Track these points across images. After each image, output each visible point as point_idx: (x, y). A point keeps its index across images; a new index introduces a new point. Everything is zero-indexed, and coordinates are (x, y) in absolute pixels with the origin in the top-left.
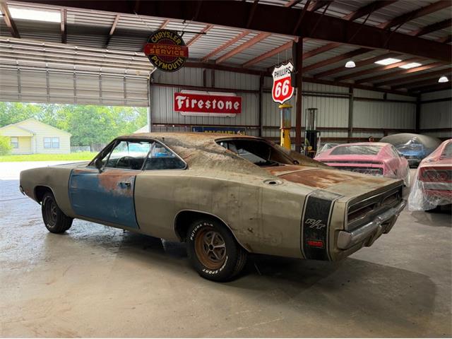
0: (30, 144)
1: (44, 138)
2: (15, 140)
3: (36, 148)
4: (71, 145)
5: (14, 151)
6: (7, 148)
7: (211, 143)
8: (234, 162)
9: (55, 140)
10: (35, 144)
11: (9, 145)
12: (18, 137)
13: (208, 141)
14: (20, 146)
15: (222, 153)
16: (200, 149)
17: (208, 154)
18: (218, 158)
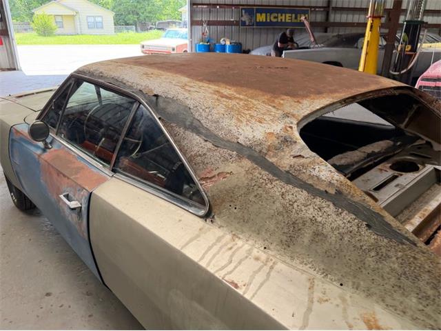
0: (74, 23)
1: (87, 17)
2: (59, 19)
3: (81, 29)
4: (115, 25)
5: (59, 31)
6: (51, 29)
7: (287, 141)
8: (376, 247)
9: (99, 19)
10: (78, 24)
11: (54, 25)
12: (61, 16)
13: (277, 128)
14: (65, 26)
15: (324, 195)
16: (251, 158)
17: (278, 187)
18: (310, 212)
